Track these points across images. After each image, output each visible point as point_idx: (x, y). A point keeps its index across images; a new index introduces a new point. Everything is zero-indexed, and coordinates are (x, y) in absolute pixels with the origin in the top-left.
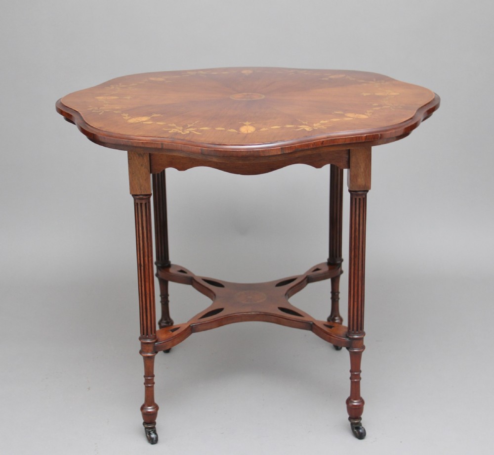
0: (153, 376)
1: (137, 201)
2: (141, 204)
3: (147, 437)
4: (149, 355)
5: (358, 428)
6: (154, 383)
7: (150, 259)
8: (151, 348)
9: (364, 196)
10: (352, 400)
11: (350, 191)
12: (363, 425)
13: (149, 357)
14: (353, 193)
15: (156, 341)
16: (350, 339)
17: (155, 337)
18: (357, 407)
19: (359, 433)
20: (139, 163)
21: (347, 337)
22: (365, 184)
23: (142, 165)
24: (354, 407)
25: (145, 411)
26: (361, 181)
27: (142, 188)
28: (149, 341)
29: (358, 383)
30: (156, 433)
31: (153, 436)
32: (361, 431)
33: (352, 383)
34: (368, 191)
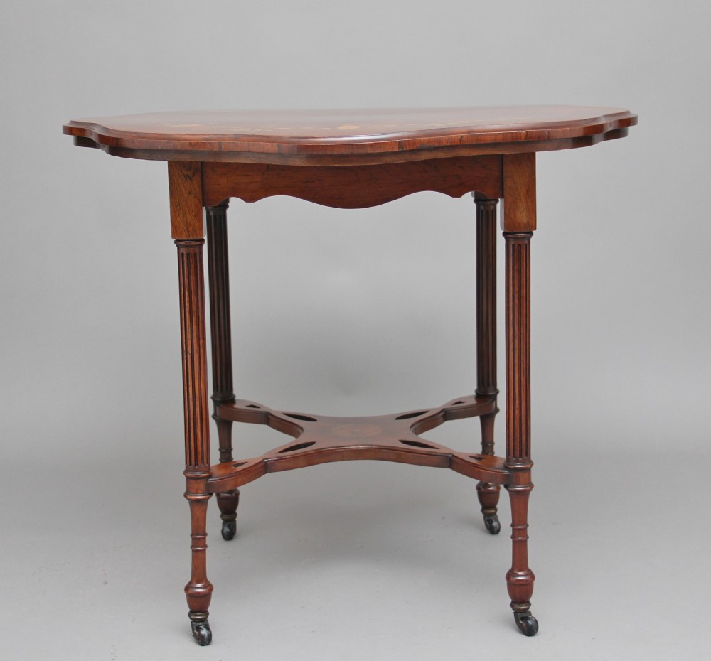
0: (205, 534)
1: (183, 250)
2: (188, 254)
3: (195, 635)
4: (200, 497)
5: (526, 619)
6: (206, 546)
7: (201, 342)
8: (202, 485)
9: (526, 242)
10: (516, 571)
11: (505, 234)
12: (533, 615)
13: (198, 501)
14: (509, 236)
15: (210, 476)
16: (510, 470)
17: (208, 470)
18: (524, 583)
19: (527, 626)
20: (185, 190)
21: (506, 468)
22: (528, 222)
23: (190, 193)
24: (518, 583)
25: (191, 591)
26: (522, 217)
27: (191, 229)
28: (198, 474)
29: (524, 543)
30: (208, 629)
31: (204, 632)
32: (530, 622)
33: (515, 543)
34: (531, 234)
